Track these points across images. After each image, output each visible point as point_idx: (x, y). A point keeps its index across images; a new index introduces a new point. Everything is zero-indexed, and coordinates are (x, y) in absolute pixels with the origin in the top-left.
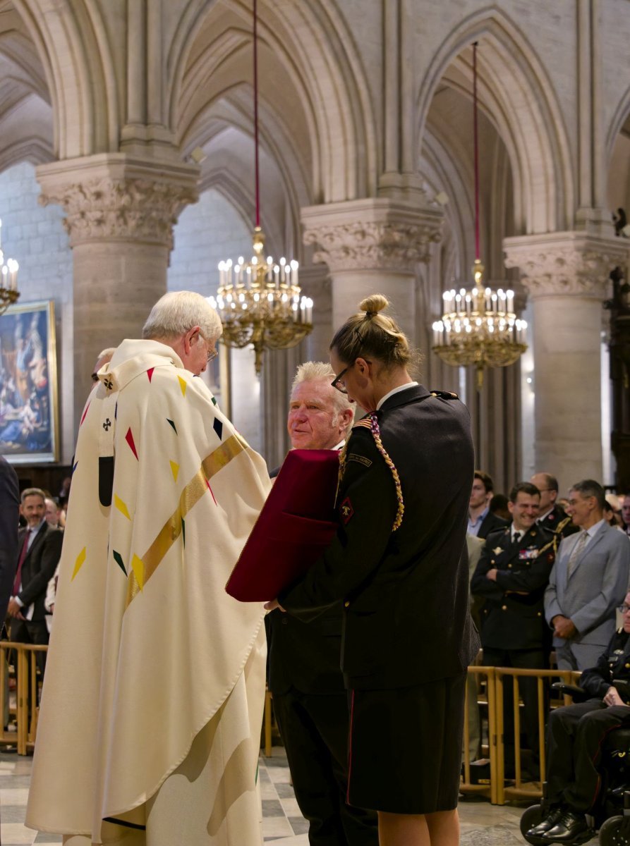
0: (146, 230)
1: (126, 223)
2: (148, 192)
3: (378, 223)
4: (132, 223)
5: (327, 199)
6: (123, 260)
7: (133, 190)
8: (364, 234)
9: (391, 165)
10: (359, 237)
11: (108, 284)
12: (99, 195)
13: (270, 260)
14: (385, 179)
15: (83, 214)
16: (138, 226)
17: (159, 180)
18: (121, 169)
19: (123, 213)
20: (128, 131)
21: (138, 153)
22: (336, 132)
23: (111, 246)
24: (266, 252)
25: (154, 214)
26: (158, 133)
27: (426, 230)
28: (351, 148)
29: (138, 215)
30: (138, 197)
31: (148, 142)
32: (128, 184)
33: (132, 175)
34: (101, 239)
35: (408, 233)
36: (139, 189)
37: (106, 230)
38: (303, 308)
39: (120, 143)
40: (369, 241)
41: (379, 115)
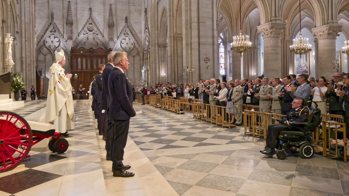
0: (276, 35)
1: (272, 34)
2: (276, 28)
3: (326, 30)
4: (273, 34)
5: (316, 26)
6: (272, 40)
7: (273, 29)
8: (324, 32)
9: (330, 18)
10: (323, 32)
11: (269, 45)
12: (267, 30)
14: (329, 21)
15: (265, 33)
16: (274, 34)
17: (278, 26)
18: (270, 25)
19: (271, 33)
20: (272, 19)
21: (274, 22)
22: (318, 14)
23: (270, 38)
25: (277, 32)
26: (277, 18)
27: (338, 30)
28: (321, 16)
29: (274, 33)
30: (274, 29)
31: (276, 20)
32: (272, 28)
33: (273, 26)
34: (267, 37)
35: (334, 31)
36: (274, 28)
37: (269, 36)
39: (271, 21)
40: (325, 33)
41: (327, 10)
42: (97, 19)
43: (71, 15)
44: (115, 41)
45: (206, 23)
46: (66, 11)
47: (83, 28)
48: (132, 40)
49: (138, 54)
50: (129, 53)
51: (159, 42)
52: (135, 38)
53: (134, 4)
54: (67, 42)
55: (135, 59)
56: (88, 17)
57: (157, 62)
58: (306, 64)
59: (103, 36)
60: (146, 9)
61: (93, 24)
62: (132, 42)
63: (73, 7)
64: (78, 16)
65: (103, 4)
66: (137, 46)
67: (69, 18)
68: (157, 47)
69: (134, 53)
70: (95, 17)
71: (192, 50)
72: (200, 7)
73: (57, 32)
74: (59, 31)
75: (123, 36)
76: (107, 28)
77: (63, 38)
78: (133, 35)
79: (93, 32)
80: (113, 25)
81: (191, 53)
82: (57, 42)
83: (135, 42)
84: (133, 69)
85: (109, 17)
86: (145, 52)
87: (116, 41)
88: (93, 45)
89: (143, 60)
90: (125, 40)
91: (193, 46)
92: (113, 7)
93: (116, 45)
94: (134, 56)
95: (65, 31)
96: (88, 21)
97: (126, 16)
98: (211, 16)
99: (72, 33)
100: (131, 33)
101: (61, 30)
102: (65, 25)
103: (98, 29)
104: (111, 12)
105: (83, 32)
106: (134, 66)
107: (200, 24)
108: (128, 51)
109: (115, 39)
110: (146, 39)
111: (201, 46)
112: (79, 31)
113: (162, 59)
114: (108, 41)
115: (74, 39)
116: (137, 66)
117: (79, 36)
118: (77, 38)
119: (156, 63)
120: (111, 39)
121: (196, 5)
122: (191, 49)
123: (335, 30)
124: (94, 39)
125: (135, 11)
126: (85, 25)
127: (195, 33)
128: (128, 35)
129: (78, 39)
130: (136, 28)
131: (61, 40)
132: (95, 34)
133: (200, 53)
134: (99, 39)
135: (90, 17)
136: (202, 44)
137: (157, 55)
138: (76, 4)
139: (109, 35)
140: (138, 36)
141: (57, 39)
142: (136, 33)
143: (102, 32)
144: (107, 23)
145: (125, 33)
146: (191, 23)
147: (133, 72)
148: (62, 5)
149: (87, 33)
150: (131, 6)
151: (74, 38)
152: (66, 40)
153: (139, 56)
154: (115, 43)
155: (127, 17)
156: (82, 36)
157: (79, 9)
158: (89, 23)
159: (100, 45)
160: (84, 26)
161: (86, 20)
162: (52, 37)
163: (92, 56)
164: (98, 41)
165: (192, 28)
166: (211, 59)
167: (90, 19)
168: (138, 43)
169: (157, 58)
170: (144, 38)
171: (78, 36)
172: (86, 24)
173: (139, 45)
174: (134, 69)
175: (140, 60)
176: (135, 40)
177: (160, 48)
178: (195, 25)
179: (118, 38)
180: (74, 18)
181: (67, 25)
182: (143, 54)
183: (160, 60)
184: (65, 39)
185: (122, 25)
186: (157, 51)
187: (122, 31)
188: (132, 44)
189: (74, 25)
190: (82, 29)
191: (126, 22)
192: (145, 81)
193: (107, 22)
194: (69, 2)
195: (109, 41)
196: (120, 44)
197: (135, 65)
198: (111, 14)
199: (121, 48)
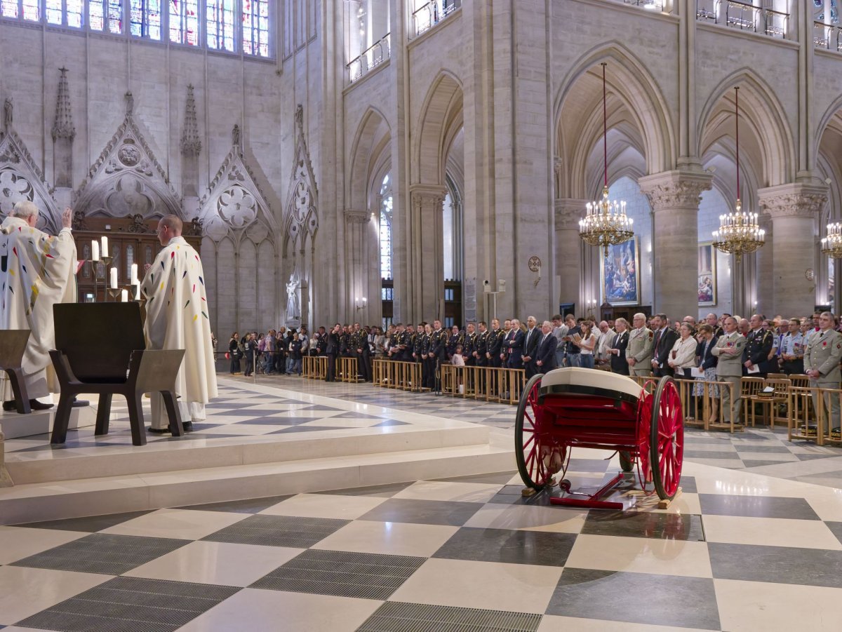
0: (688, 203)
1: (679, 200)
2: (690, 186)
3: (796, 195)
4: (682, 200)
5: (771, 184)
6: (678, 217)
7: (683, 186)
8: (789, 200)
9: (803, 166)
10: (787, 201)
11: (672, 227)
12: (667, 189)
13: (744, 214)
14: (800, 174)
15: (660, 198)
16: (685, 201)
17: (694, 181)
18: (677, 177)
19: (678, 196)
20: (680, 160)
21: (685, 169)
22: (775, 153)
23: (673, 211)
24: (742, 211)
25: (692, 196)
26: (694, 160)
28: (783, 160)
29: (685, 196)
30: (685, 188)
31: (689, 164)
32: (680, 184)
33: (681, 180)
34: (668, 208)
35: (811, 198)
36: (685, 186)
37: (670, 204)
38: (760, 234)
39: (676, 166)
40: (792, 203)
41: (796, 144)
42: (148, 127)
43: (70, 110)
44: (201, 196)
45: (531, 164)
46: (51, 97)
47: (105, 154)
48: (254, 197)
49: (270, 237)
50: (245, 232)
51: (348, 206)
52: (261, 191)
53: (258, 88)
54: (55, 194)
55: (261, 252)
56: (122, 121)
57: (341, 262)
58: (707, 279)
59: (167, 181)
60: (300, 106)
61: (137, 142)
62: (254, 201)
63: (74, 85)
64: (91, 116)
65: (166, 83)
66: (267, 213)
67: (64, 120)
68: (340, 221)
69: (258, 235)
70: (143, 120)
71: (497, 234)
72: (517, 119)
73: (22, 161)
74: (29, 158)
75: (225, 183)
76: (180, 157)
77: (43, 180)
78: (254, 180)
79: (136, 166)
80: (199, 148)
81: (493, 244)
82: (22, 192)
83: (262, 202)
84: (255, 283)
85: (186, 124)
86: (293, 233)
87: (205, 197)
88: (136, 205)
89: (285, 256)
90: (232, 194)
91: (498, 223)
92: (198, 94)
93: (206, 208)
94: (257, 244)
95: (49, 158)
96: (120, 134)
97: (234, 124)
98: (545, 148)
99: (70, 167)
100: (251, 174)
101: (36, 155)
102: (49, 141)
103: (152, 158)
104: (191, 110)
105: (106, 166)
106: (257, 272)
107: (518, 166)
108: (242, 229)
109: (203, 191)
110: (296, 194)
111: (520, 225)
112: (93, 161)
113: (356, 254)
114: (180, 195)
115: (76, 187)
116: (266, 275)
117: (91, 176)
118: (85, 182)
119: (337, 267)
120: (191, 191)
121: (509, 114)
122: (493, 233)
123: (814, 196)
124: (138, 188)
125: (263, 111)
126: (112, 144)
127: (503, 189)
128: (241, 179)
129: (90, 185)
130: (264, 161)
131: (36, 186)
132: (142, 172)
133: (519, 244)
134: (155, 191)
135: (128, 121)
136: (522, 220)
137: (341, 242)
138: (86, 78)
139: (185, 177)
140: (270, 185)
141: (22, 185)
142: (265, 176)
143: (164, 168)
144: (179, 142)
145: (233, 174)
146: (492, 163)
147: (254, 292)
148: (39, 78)
149: (117, 170)
150: (251, 93)
151: (77, 183)
152: (52, 186)
153: (272, 243)
154: (202, 203)
155: (239, 128)
156: (101, 178)
157: (92, 94)
158: (123, 138)
159: (158, 208)
160: (110, 147)
161: (115, 130)
162: (5, 176)
163: (140, 240)
164: (149, 194)
165: (496, 176)
166: (545, 261)
167: (128, 126)
168: (269, 205)
169: (341, 251)
170: (292, 193)
171: (89, 177)
172: (115, 141)
173: (273, 212)
174: (257, 282)
175: (276, 256)
176: (262, 195)
177: (350, 224)
178: (503, 169)
179: (211, 186)
180: (77, 121)
181: (54, 139)
182: (287, 238)
183: (351, 258)
184: (48, 186)
185: (222, 149)
186: (341, 233)
187: (223, 168)
188: (253, 208)
189: (78, 143)
190: (101, 157)
191: (236, 142)
192: (297, 318)
193: (179, 137)
194: (63, 70)
195: (185, 195)
196: (219, 207)
197: (261, 270)
198: (190, 114)
199: (220, 220)
